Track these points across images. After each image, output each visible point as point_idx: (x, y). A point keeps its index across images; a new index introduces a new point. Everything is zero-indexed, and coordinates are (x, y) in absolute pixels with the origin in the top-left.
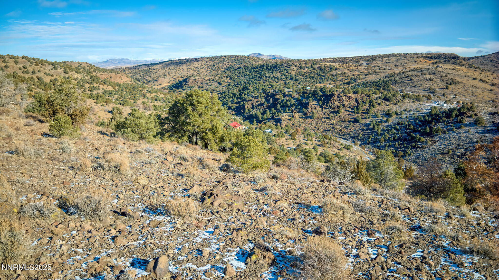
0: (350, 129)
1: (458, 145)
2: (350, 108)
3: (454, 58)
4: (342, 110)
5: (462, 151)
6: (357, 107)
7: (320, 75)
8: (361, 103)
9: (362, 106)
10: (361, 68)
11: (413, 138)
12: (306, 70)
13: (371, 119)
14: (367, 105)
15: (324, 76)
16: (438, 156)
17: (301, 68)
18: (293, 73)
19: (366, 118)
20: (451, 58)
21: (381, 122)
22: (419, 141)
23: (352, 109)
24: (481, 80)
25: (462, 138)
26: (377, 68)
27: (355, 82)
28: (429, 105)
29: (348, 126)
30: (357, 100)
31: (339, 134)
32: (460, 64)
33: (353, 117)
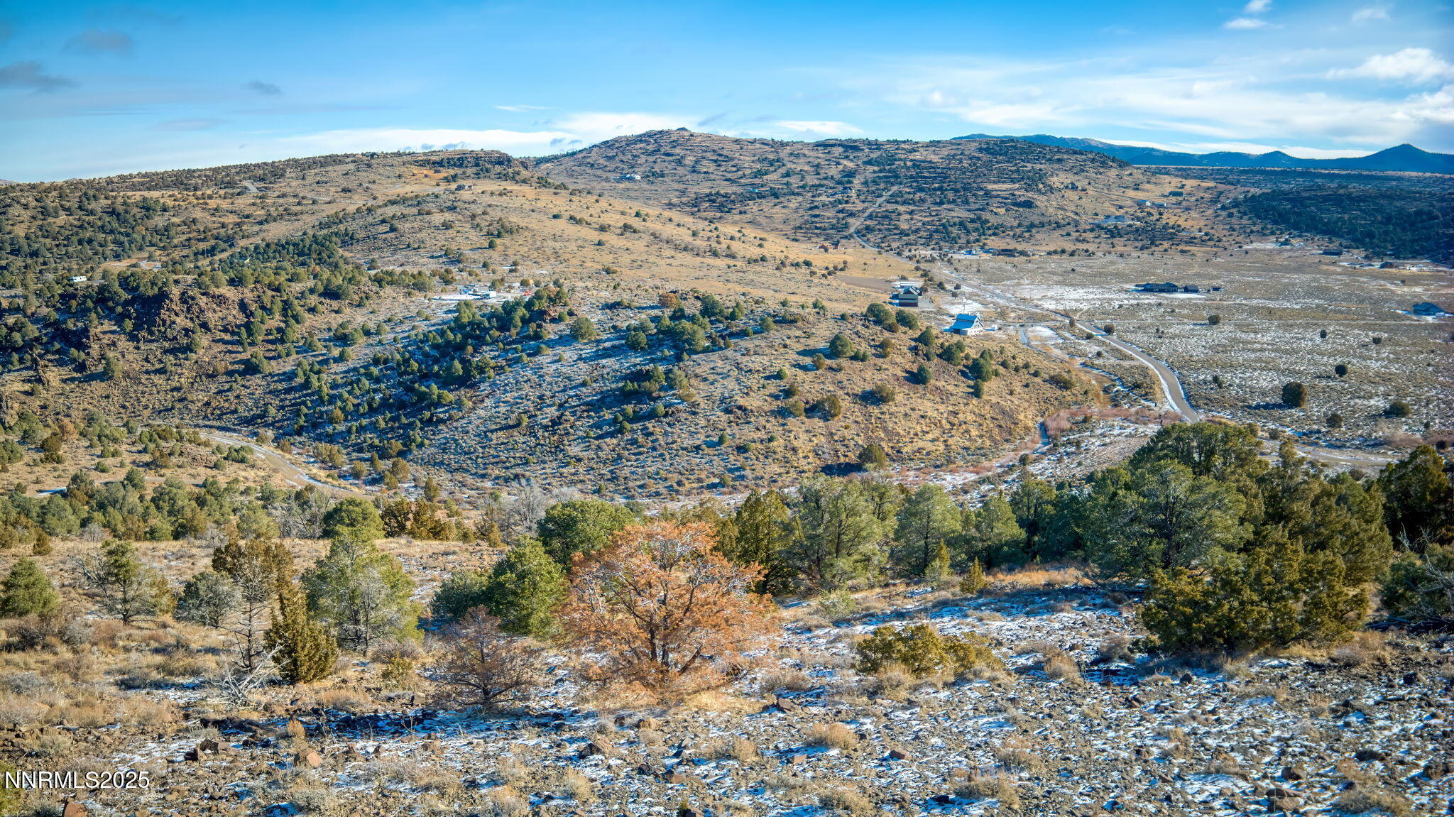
0: (238, 397)
1: (541, 397)
2: (225, 330)
3: (500, 163)
4: (203, 340)
5: (552, 412)
6: (248, 326)
7: (112, 232)
8: (259, 313)
9: (262, 322)
10: (242, 203)
11: (423, 396)
12: (63, 218)
13: (294, 356)
14: (277, 316)
15: (128, 235)
16: (494, 437)
17: (45, 212)
18: (20, 231)
19: (280, 357)
20: (491, 162)
21: (326, 362)
22: (438, 404)
23: (233, 333)
24: (571, 218)
25: (548, 379)
26: (291, 200)
27: (232, 246)
28: (452, 298)
29: (227, 386)
30: (243, 306)
31: (206, 417)
32: (517, 178)
33: (240, 357)
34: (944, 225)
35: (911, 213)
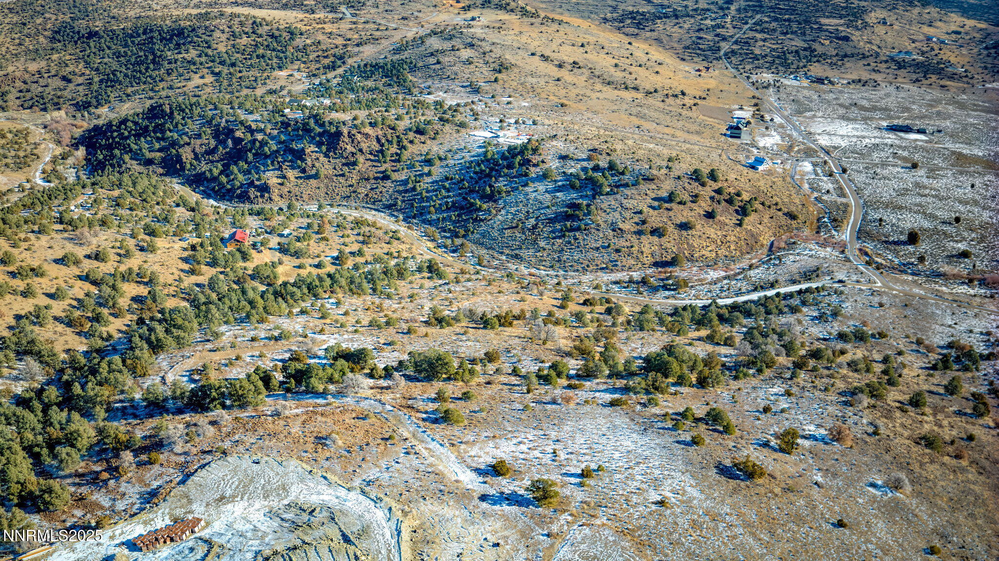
0: (381, 193)
1: (528, 212)
4: (361, 159)
5: (533, 221)
6: (382, 152)
7: (274, 50)
8: (386, 144)
9: (388, 149)
10: (344, 27)
11: (472, 204)
12: (244, 40)
13: (406, 170)
14: (395, 146)
15: (283, 52)
16: (506, 232)
17: (234, 35)
18: (222, 48)
19: (399, 171)
21: (421, 175)
22: (479, 210)
23: (375, 155)
24: (542, 55)
25: (531, 202)
26: (372, 26)
27: (343, 62)
28: (480, 134)
29: (375, 186)
30: (378, 140)
31: (367, 202)
32: (508, 8)
33: (379, 169)
34: (784, 52)
35: (764, 40)
